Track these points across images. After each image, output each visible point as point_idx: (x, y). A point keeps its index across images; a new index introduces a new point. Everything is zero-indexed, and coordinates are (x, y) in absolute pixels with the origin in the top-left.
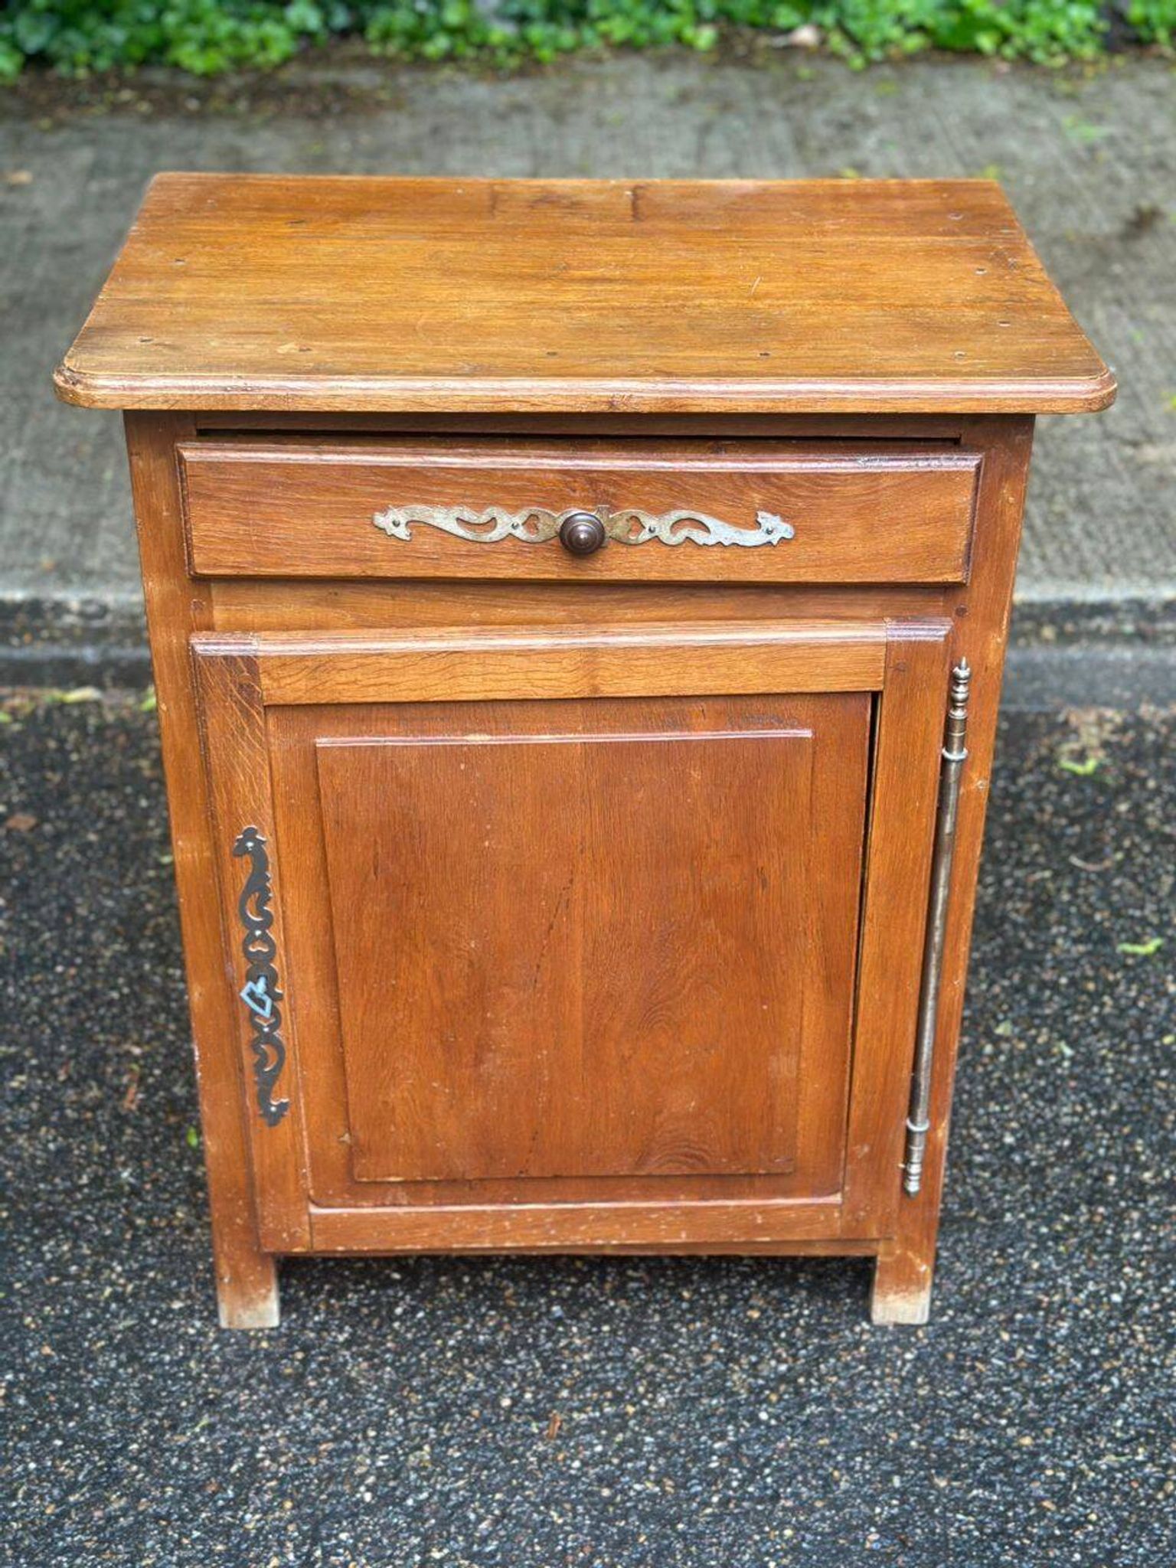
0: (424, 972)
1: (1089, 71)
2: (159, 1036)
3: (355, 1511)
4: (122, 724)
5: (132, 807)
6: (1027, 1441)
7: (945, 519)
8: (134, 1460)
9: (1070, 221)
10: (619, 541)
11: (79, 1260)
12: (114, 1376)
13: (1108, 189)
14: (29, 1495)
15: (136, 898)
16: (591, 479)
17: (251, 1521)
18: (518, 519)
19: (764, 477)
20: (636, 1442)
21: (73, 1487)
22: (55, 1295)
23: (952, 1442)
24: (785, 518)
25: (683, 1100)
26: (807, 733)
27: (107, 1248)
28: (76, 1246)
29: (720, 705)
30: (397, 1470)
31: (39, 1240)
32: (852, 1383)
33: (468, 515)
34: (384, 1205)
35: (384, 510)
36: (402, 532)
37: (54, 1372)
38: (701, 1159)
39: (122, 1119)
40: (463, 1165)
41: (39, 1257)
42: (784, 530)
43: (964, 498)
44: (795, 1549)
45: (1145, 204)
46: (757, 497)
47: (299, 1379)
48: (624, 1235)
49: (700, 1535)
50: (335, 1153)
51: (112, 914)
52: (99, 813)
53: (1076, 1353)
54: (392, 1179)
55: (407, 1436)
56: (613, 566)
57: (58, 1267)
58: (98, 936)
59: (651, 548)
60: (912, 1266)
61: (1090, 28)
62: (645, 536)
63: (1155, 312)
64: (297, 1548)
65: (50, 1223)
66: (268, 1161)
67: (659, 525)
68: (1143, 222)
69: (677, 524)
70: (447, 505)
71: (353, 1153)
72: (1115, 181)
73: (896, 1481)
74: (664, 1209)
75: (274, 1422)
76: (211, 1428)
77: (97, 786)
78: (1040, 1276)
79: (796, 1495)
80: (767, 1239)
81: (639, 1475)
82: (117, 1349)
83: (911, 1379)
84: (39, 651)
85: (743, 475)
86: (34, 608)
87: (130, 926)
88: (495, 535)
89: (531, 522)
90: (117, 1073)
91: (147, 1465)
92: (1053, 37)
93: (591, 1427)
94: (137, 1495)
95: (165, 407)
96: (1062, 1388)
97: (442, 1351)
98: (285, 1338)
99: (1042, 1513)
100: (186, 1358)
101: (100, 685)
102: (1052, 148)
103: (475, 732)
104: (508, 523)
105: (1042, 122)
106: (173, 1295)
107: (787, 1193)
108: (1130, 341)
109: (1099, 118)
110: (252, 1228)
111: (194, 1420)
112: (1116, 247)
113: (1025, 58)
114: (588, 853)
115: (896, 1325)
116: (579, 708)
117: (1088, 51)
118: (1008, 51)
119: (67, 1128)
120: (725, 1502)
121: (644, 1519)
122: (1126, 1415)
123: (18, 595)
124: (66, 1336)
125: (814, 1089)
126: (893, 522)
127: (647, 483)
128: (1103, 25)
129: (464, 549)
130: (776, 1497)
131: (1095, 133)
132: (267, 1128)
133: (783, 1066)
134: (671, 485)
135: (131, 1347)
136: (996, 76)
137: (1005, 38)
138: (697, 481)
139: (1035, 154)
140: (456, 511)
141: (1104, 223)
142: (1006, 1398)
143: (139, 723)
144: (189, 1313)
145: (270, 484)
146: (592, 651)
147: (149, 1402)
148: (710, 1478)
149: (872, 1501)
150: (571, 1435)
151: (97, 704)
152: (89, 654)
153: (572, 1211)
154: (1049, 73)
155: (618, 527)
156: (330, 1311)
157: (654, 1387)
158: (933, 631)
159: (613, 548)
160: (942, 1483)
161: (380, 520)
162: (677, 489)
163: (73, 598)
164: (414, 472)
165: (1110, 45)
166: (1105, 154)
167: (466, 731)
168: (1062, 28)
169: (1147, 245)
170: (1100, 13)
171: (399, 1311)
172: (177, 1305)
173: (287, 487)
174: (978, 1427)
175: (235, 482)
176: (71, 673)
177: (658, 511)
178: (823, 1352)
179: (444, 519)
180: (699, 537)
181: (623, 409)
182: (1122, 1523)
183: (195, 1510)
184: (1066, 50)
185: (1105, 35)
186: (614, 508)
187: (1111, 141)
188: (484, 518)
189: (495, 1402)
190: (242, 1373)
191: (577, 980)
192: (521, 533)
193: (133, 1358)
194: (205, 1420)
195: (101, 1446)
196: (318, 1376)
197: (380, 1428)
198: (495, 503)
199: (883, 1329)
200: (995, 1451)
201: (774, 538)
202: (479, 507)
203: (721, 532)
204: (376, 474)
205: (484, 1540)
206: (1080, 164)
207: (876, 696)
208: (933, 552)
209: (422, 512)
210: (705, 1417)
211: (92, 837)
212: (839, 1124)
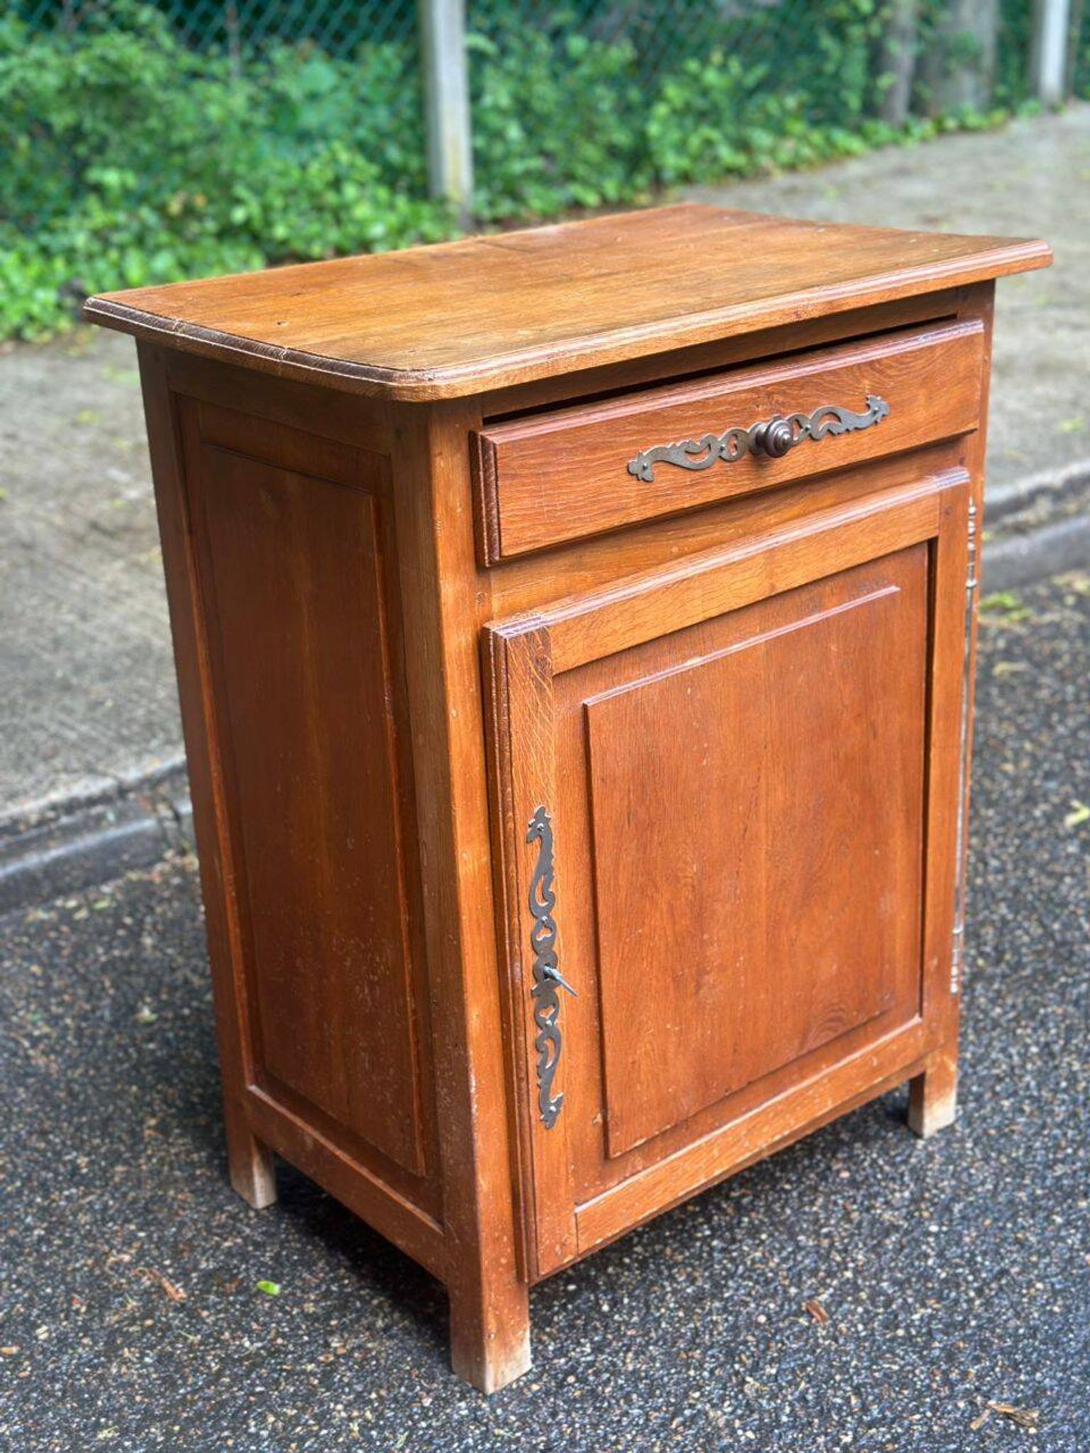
0: (662, 912)
16: (770, 392)
19: (871, 365)
20: (878, 1291)
23: (1057, 1178)
24: (883, 398)
25: (829, 967)
26: (894, 589)
27: (307, 1400)
28: (277, 1414)
29: (840, 581)
30: (747, 1406)
31: (237, 1428)
32: (958, 1179)
33: (691, 446)
34: (626, 1178)
35: (636, 458)
36: (649, 474)
38: (839, 1019)
39: (185, 1309)
40: (688, 1105)
42: (883, 408)
43: (979, 356)
44: (1057, 1292)
46: (867, 383)
47: (593, 1394)
48: (792, 1122)
49: (991, 1320)
50: (590, 1140)
53: (1055, 1091)
54: (639, 1143)
56: (781, 469)
57: (283, 1436)
59: (804, 446)
60: (947, 1069)
61: (59, 306)
62: (803, 435)
66: (545, 1169)
67: (811, 424)
70: (675, 441)
71: (610, 1128)
73: (1058, 1219)
74: (816, 1083)
79: (1014, 1262)
80: (880, 1079)
81: (908, 1309)
83: (987, 1157)
85: (859, 366)
88: (709, 460)
89: (732, 441)
93: (838, 1300)
95: (506, 384)
97: (673, 1315)
103: (691, 657)
104: (717, 447)
106: (414, 1398)
107: (885, 1030)
114: (770, 746)
115: (939, 1131)
116: (756, 612)
117: (65, 324)
120: (980, 1292)
121: (946, 1333)
125: (902, 920)
126: (942, 385)
127: (802, 388)
129: (689, 478)
130: (1005, 1271)
132: (545, 1133)
133: (887, 905)
134: (816, 386)
138: (830, 378)
140: (683, 445)
142: (1052, 1137)
145: (557, 452)
146: (771, 552)
148: (951, 1283)
149: (1059, 1238)
153: (758, 1115)
157: (844, 1253)
158: (959, 476)
161: (632, 467)
162: (820, 388)
164: (656, 413)
167: (685, 658)
172: (426, 1403)
173: (569, 452)
174: (1059, 1161)
175: (533, 457)
178: (917, 1172)
179: (676, 454)
180: (834, 428)
181: (804, 317)
184: (48, 327)
188: (702, 447)
189: (754, 1324)
192: (726, 454)
197: (697, 1388)
198: (709, 430)
201: (878, 417)
202: (698, 438)
203: (847, 420)
204: (630, 423)
207: (932, 544)
209: (661, 451)
210: (900, 1251)
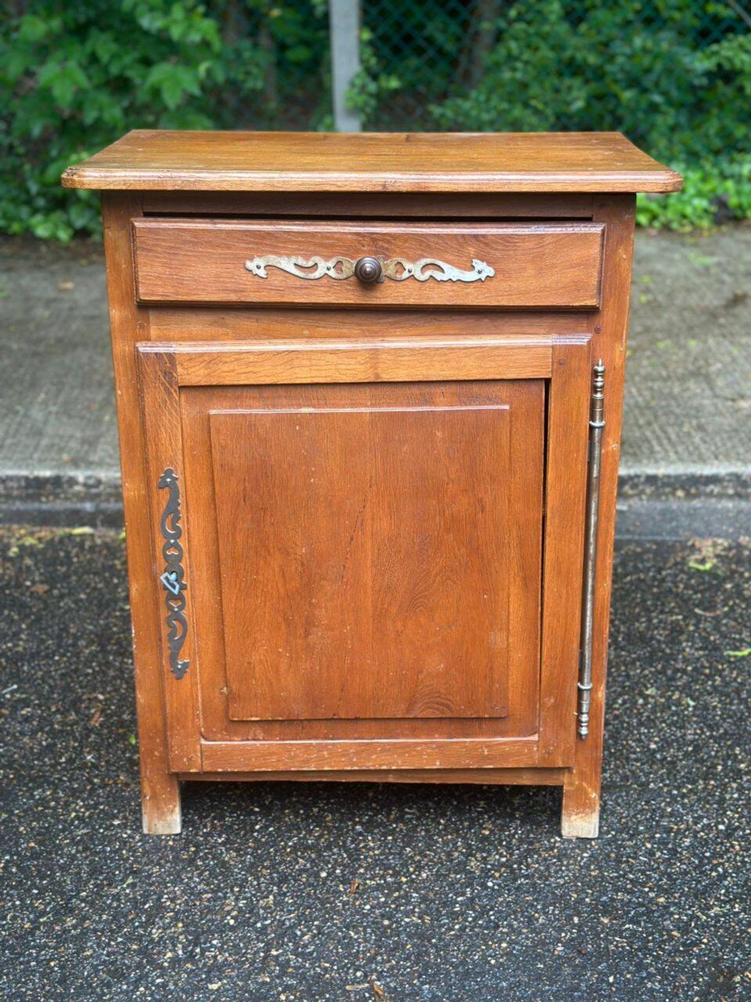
0: (274, 570)
1: (706, 234)
2: (116, 690)
3: (222, 929)
4: (106, 545)
5: (107, 583)
6: (662, 900)
7: (583, 264)
8: (83, 900)
9: (693, 300)
10: (390, 279)
11: (57, 800)
12: (73, 858)
13: (716, 286)
14: (14, 918)
15: (107, 625)
16: (374, 238)
17: (156, 933)
18: (331, 264)
19: (476, 236)
20: (407, 896)
21: (43, 913)
22: (39, 817)
23: (612, 900)
24: (489, 264)
25: (435, 664)
26: (507, 407)
27: (74, 794)
28: (55, 792)
29: (454, 388)
30: (252, 908)
31: (33, 789)
32: (548, 868)
33: (301, 261)
34: (248, 740)
35: (251, 259)
36: (262, 273)
37: (35, 855)
38: (448, 706)
39: (89, 731)
40: (300, 710)
41: (32, 796)
42: (489, 271)
43: (595, 250)
44: (509, 954)
45: (739, 292)
46: (472, 250)
47: (191, 861)
48: (400, 762)
49: (447, 946)
50: (218, 702)
51: (91, 632)
52: (88, 585)
53: (695, 855)
54: (253, 719)
55: (259, 889)
56: (387, 295)
57: (44, 802)
58: (81, 643)
59: (410, 283)
60: (586, 794)
61: (706, 211)
62: (406, 275)
63: (744, 340)
64: (184, 948)
65: (41, 780)
66: (175, 705)
67: (414, 268)
68: (737, 300)
69: (425, 267)
70: (289, 256)
71: (229, 699)
72: (722, 282)
73: (576, 920)
74: (424, 743)
75: (174, 883)
76: (133, 885)
77: (88, 572)
78: (671, 815)
79: (510, 926)
80: (491, 767)
81: (407, 914)
82: (77, 844)
83: (587, 867)
84: (59, 505)
85: (463, 236)
86: (57, 481)
87: (102, 638)
88: (317, 274)
89: (338, 266)
90: (88, 708)
91: (92, 904)
92: (684, 216)
93: (378, 887)
94: (84, 918)
95: (124, 188)
96: (686, 873)
97: (284, 848)
98: (184, 840)
99: (671, 938)
100: (120, 849)
101: (93, 525)
102: (682, 268)
103: (305, 406)
104: (324, 267)
105: (677, 256)
106: (115, 817)
107: (503, 734)
108: (730, 353)
109: (712, 254)
110: (165, 760)
111: (123, 881)
112: (723, 311)
113: (667, 228)
114: (375, 488)
115: (578, 838)
116: (368, 390)
117: (705, 223)
118: (657, 224)
119: (53, 734)
120: (463, 929)
121: (410, 936)
122: (727, 888)
123: (47, 473)
124: (45, 837)
125: (518, 656)
126: (554, 266)
127: (406, 241)
128: (713, 209)
129: (298, 283)
130: (497, 927)
131: (709, 260)
132: (175, 681)
133: (498, 639)
134: (421, 243)
135: (85, 844)
136: (649, 236)
137: (654, 217)
138: (436, 240)
139: (673, 271)
140: (294, 260)
141: (713, 300)
142: (649, 877)
143: (116, 544)
144: (124, 826)
145: (185, 242)
146: (376, 351)
147: (94, 871)
148: (453, 916)
149: (560, 930)
150: (365, 891)
151: (92, 535)
152: (88, 506)
153: (368, 744)
154: (683, 235)
155: (389, 269)
156: (214, 827)
157: (419, 868)
158: (581, 339)
159: (387, 283)
160: (606, 921)
161: (250, 265)
162: (425, 245)
163: (80, 475)
164: (269, 233)
165: (718, 221)
166: (713, 271)
167: (300, 406)
168: (689, 210)
169: (739, 310)
170: (711, 202)
171: (257, 827)
172: (116, 822)
173: (195, 244)
174: (630, 892)
175: (163, 240)
176: (76, 518)
177: (414, 260)
178: (529, 852)
179: (287, 264)
180: (439, 276)
181: (390, 189)
182: (724, 945)
183: (120, 928)
184: (692, 223)
185: (715, 215)
186: (387, 257)
187: (719, 264)
188: (310, 264)
189: (317, 875)
190: (155, 858)
191: (367, 579)
192: (332, 273)
193: (86, 849)
194: (130, 880)
195: (62, 894)
196: (203, 859)
197: (241, 886)
198: (316, 254)
199: (569, 841)
200: (640, 905)
201: (483, 276)
202: (307, 257)
203: (451, 272)
204: (247, 236)
205: (305, 946)
206: (699, 274)
207: (548, 382)
208: (577, 286)
209: (273, 259)
210: (452, 884)
211: (83, 596)
212: (534, 681)
